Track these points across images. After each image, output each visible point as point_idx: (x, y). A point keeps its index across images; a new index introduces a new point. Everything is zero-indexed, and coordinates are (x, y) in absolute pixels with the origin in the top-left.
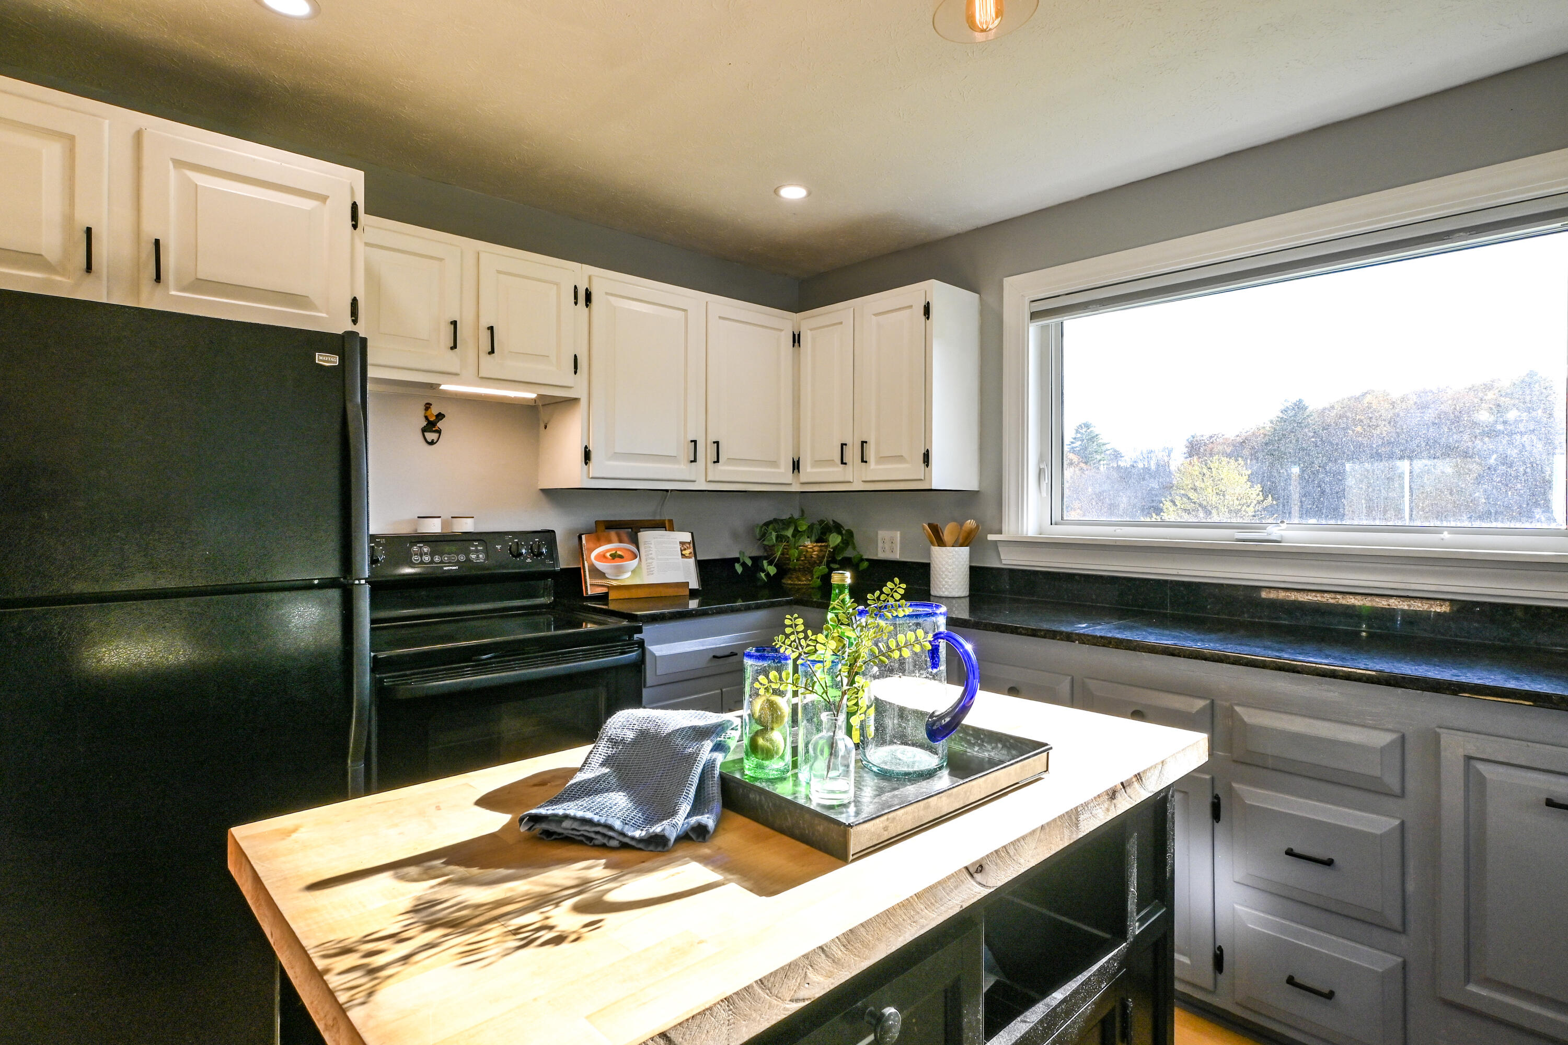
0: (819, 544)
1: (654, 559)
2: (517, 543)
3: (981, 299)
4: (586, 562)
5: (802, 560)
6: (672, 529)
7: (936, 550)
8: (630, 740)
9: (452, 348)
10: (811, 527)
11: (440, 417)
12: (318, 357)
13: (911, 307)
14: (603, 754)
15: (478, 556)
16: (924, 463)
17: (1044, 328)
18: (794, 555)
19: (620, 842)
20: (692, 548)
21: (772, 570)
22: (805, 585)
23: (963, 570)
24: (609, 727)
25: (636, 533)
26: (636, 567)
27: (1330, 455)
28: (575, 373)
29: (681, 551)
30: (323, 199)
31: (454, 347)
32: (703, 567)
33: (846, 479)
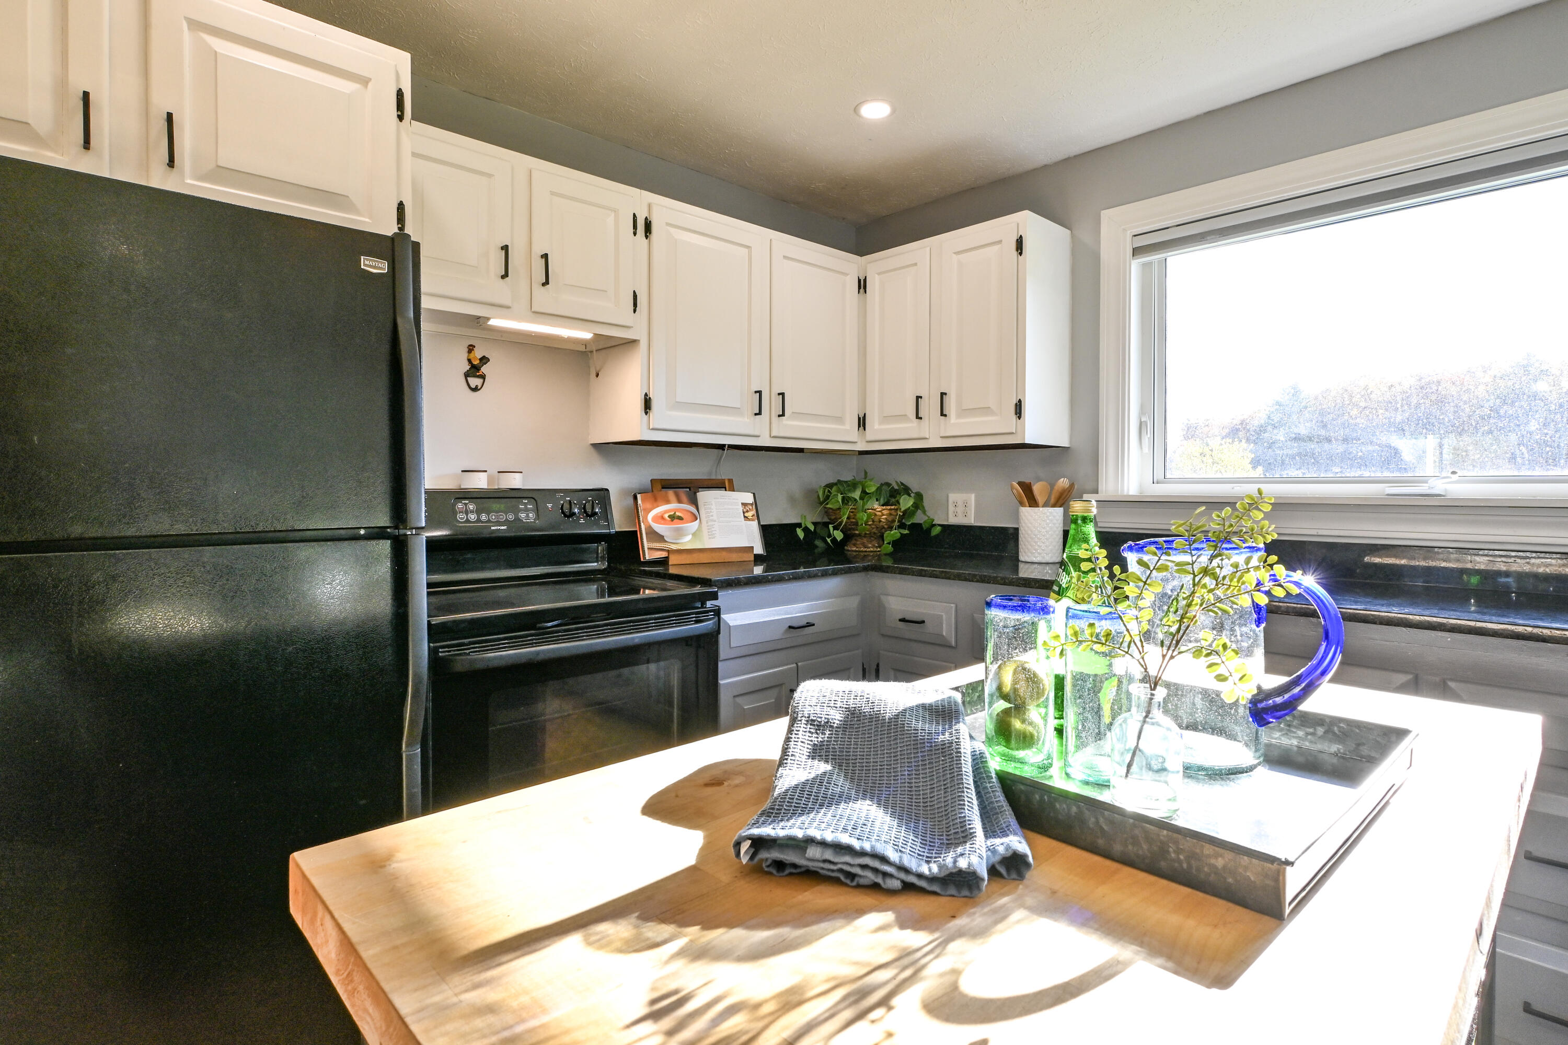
0: (889, 507)
1: (715, 521)
2: (570, 502)
3: (1073, 236)
4: (642, 524)
5: (870, 525)
6: (732, 489)
7: (1027, 513)
8: (837, 722)
9: (503, 277)
10: (879, 489)
11: (484, 361)
12: (364, 261)
13: (1000, 242)
14: (806, 742)
15: (528, 516)
16: (1016, 414)
17: (1146, 266)
18: (862, 519)
19: (903, 882)
20: (755, 510)
21: (839, 535)
22: (872, 552)
23: (1057, 532)
24: (801, 704)
25: (695, 493)
26: (697, 530)
27: (1505, 397)
28: (635, 311)
29: (744, 513)
30: (364, 81)
31: (505, 276)
32: (766, 530)
33: (922, 435)
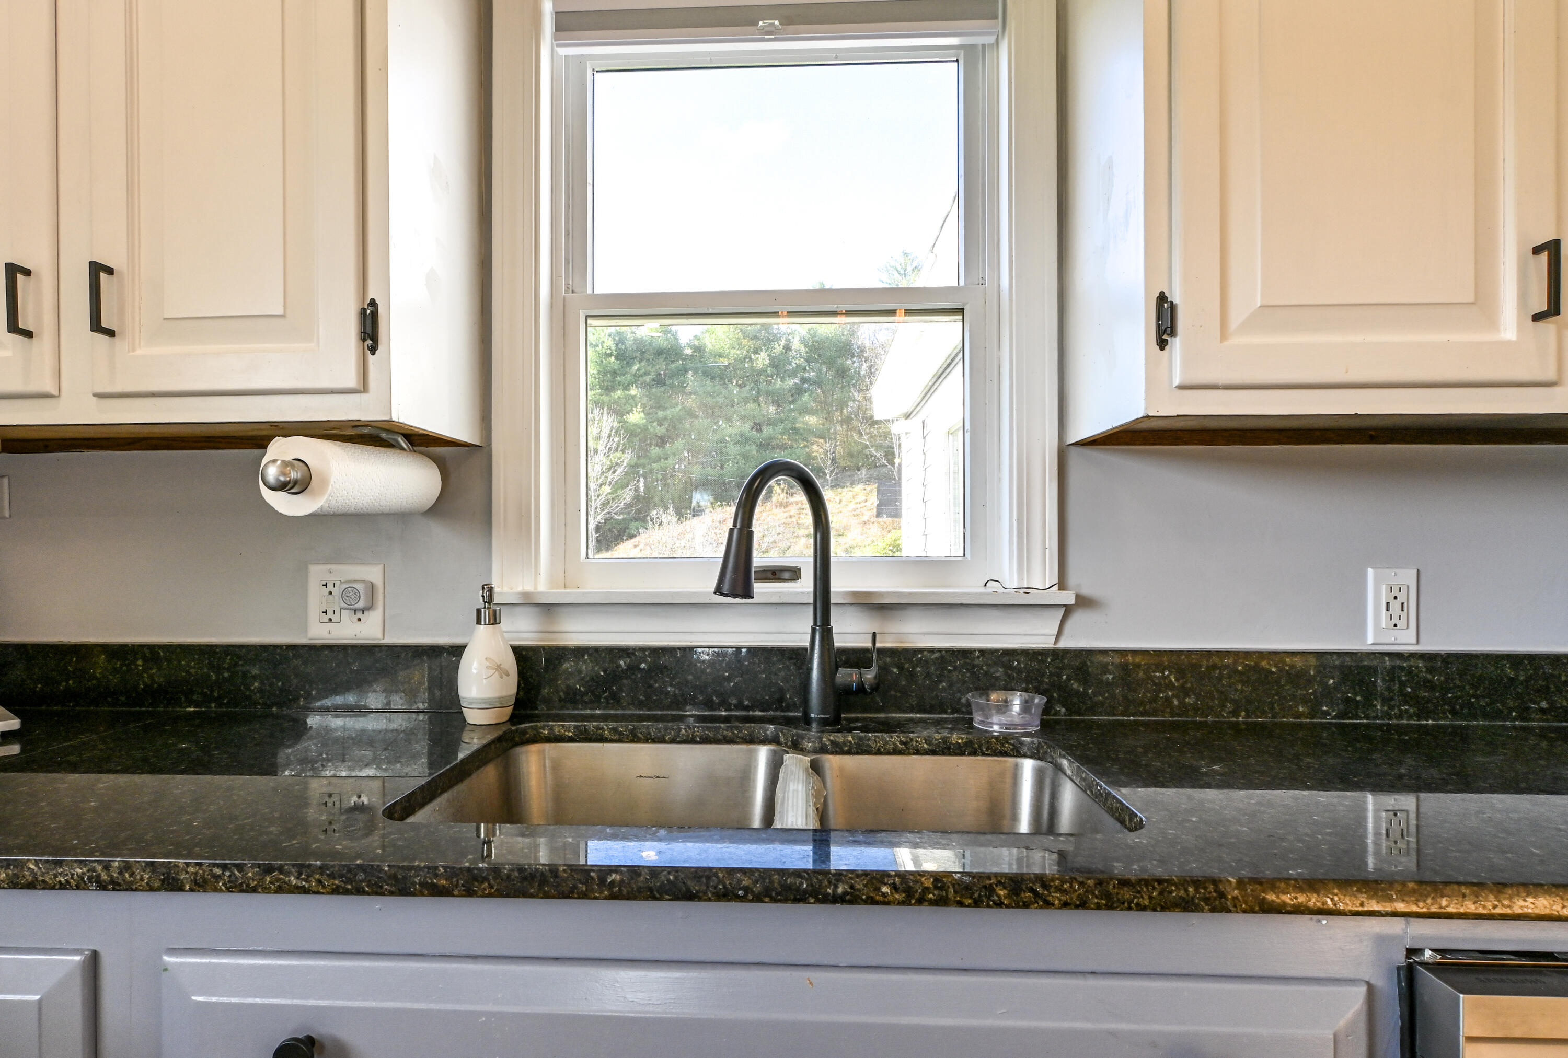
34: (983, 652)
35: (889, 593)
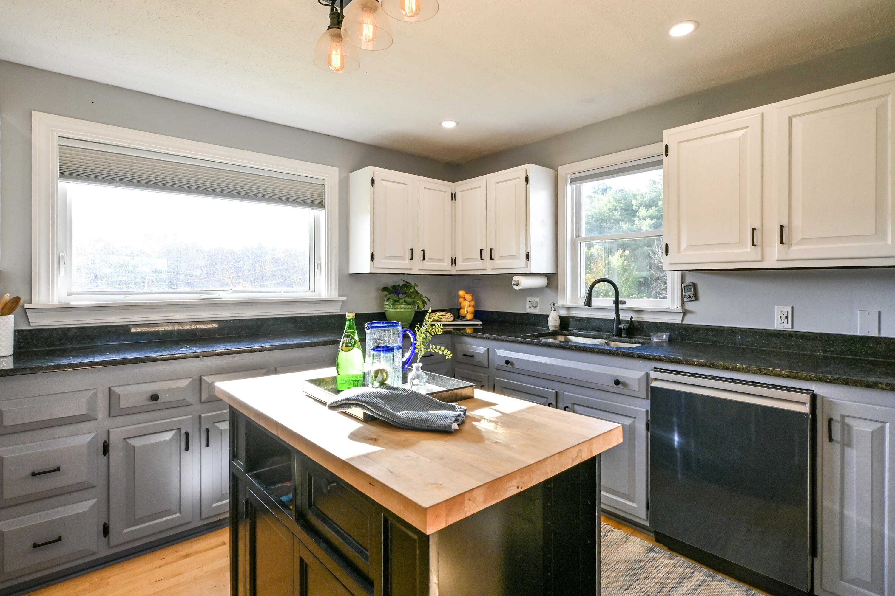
34: (660, 323)
35: (637, 308)
